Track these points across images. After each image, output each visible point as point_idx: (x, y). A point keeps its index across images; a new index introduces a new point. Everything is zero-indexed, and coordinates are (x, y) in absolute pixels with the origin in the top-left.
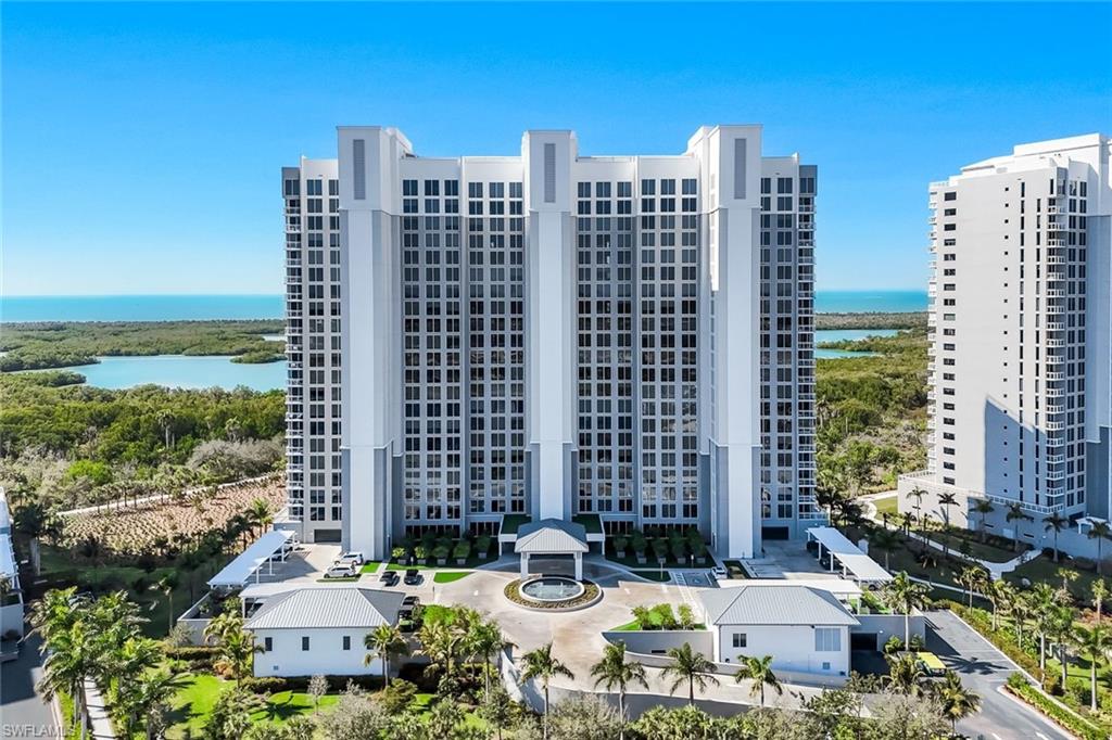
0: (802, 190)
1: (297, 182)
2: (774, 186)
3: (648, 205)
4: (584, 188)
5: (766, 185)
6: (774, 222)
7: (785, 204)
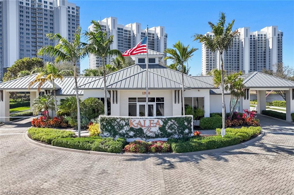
3: (259, 38)
4: (251, 36)
5: (279, 35)
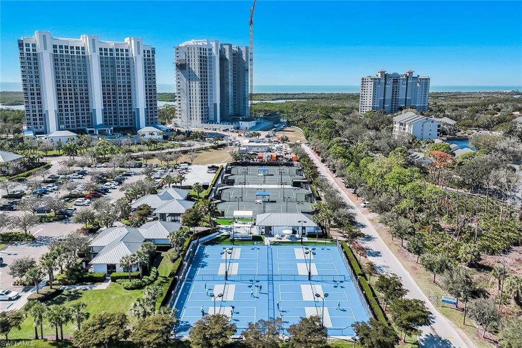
0: (152, 53)
1: (22, 44)
2: (146, 52)
6: (146, 60)
7: (149, 56)
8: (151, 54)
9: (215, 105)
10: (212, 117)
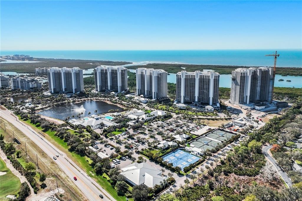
2: (216, 76)
6: (216, 79)
8: (218, 77)
9: (247, 96)
10: (245, 101)
